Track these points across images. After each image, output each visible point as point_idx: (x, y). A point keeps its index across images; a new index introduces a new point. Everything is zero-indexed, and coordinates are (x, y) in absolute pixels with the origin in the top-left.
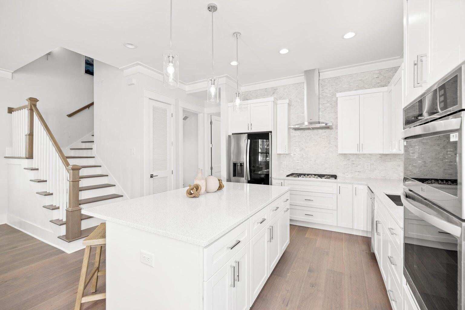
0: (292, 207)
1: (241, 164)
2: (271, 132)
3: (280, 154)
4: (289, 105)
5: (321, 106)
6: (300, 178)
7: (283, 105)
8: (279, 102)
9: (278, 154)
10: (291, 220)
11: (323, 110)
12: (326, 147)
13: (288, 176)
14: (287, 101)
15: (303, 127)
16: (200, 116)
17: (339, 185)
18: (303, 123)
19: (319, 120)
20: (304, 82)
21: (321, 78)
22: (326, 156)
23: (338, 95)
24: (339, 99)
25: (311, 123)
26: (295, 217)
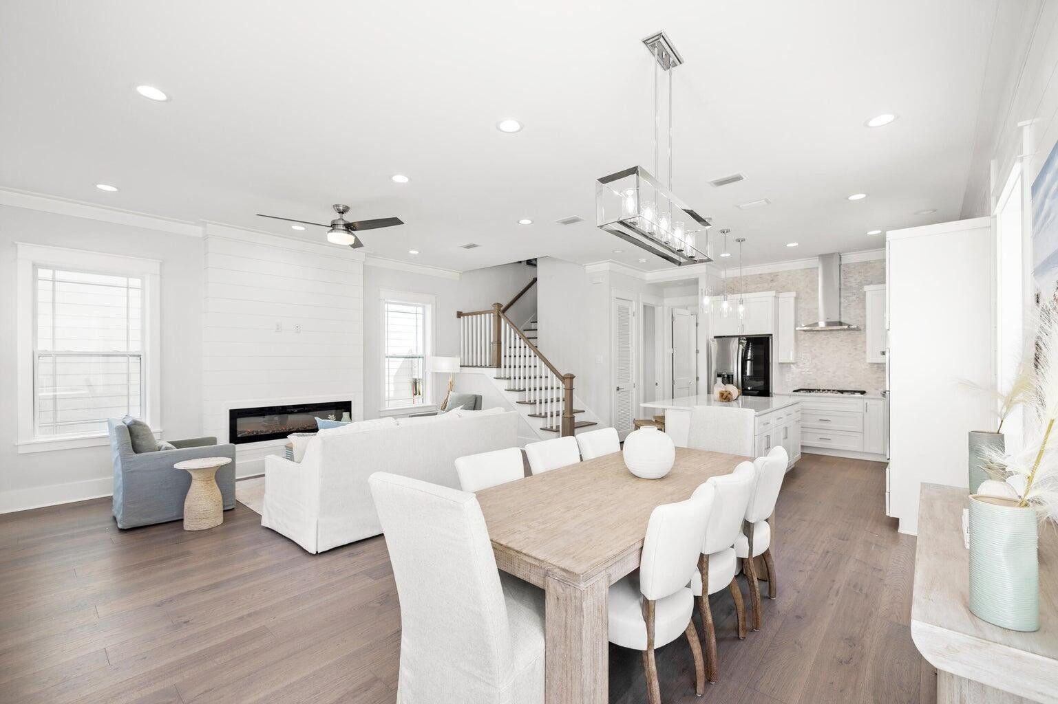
0: (804, 430)
1: (728, 376)
2: (772, 335)
3: (782, 363)
4: (796, 298)
5: (843, 300)
6: (812, 394)
7: (788, 299)
8: (781, 295)
9: (780, 363)
10: (802, 447)
11: (846, 305)
12: (850, 354)
13: (794, 391)
14: (793, 294)
15: (817, 328)
16: (659, 310)
17: (866, 401)
18: (816, 324)
19: (840, 318)
20: (818, 268)
21: (843, 263)
22: (851, 365)
23: (866, 288)
24: (868, 294)
25: (829, 324)
26: (808, 443)
